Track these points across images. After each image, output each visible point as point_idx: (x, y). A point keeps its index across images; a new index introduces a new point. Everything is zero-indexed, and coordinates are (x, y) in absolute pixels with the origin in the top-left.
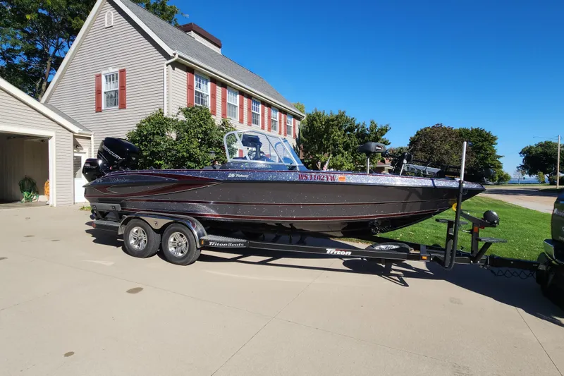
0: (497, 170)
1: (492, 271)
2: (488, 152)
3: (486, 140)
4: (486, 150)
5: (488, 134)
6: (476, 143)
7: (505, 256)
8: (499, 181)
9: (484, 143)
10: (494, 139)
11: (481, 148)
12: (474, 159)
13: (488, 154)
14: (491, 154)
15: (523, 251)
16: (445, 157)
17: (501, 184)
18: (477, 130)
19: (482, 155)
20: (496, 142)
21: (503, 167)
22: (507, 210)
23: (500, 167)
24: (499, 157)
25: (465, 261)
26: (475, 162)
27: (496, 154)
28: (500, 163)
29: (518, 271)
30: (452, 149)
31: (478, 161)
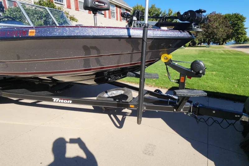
0: (243, 36)
1: (196, 117)
2: (240, 26)
3: (240, 20)
4: (238, 25)
5: (241, 16)
6: (234, 21)
7: (226, 92)
8: (244, 41)
9: (239, 21)
10: (244, 18)
11: (236, 24)
12: (231, 30)
13: (239, 27)
14: (241, 27)
15: (240, 88)
16: (215, 30)
17: (245, 43)
18: (235, 14)
19: (236, 28)
20: (245, 20)
21: (247, 34)
22: (242, 57)
23: (245, 34)
24: (245, 29)
25: (169, 109)
26: (232, 32)
27: (245, 27)
28: (245, 32)
29: (220, 120)
30: (219, 25)
31: (233, 31)
